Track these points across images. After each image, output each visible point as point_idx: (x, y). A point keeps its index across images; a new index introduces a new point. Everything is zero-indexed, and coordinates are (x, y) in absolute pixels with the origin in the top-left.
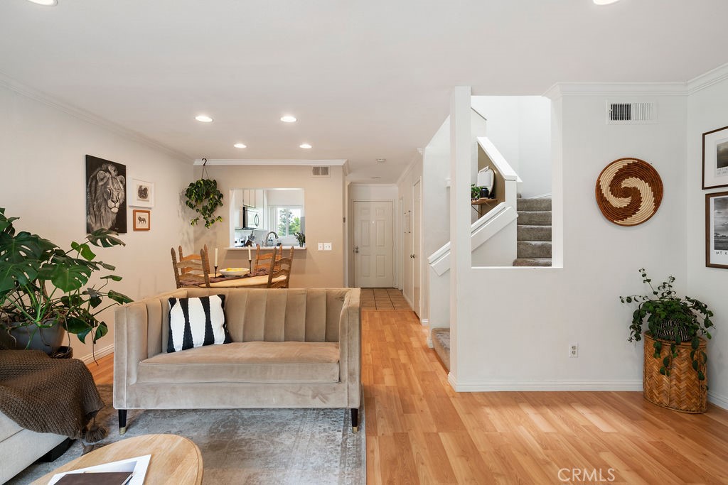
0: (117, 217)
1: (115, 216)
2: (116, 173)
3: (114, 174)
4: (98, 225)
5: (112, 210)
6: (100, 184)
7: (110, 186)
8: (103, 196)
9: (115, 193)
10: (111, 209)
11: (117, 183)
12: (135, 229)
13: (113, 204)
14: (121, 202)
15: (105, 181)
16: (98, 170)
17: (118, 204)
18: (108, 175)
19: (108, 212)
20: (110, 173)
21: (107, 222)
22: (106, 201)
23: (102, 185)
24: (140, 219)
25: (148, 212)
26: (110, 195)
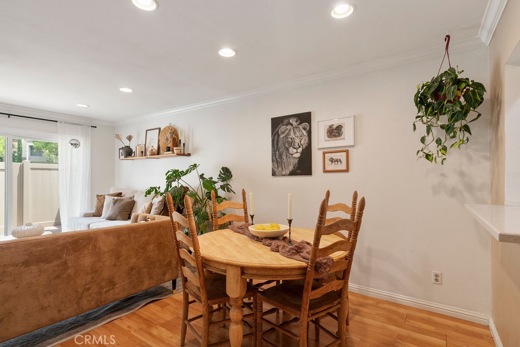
0: (299, 161)
1: (296, 161)
2: (298, 123)
3: (295, 124)
4: (280, 169)
5: (294, 156)
6: (282, 136)
7: (292, 135)
8: (285, 146)
9: (297, 141)
10: (292, 155)
11: (300, 130)
12: (325, 171)
13: (295, 151)
14: (304, 146)
15: (286, 133)
16: (280, 126)
17: (300, 150)
18: (289, 127)
19: (289, 157)
20: (292, 125)
21: (288, 165)
22: (287, 149)
23: (284, 137)
24: (332, 160)
25: (347, 152)
26: (291, 144)
